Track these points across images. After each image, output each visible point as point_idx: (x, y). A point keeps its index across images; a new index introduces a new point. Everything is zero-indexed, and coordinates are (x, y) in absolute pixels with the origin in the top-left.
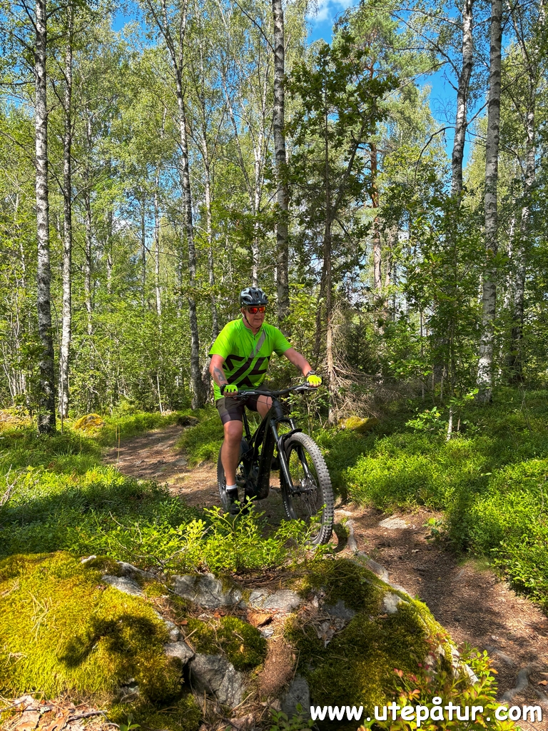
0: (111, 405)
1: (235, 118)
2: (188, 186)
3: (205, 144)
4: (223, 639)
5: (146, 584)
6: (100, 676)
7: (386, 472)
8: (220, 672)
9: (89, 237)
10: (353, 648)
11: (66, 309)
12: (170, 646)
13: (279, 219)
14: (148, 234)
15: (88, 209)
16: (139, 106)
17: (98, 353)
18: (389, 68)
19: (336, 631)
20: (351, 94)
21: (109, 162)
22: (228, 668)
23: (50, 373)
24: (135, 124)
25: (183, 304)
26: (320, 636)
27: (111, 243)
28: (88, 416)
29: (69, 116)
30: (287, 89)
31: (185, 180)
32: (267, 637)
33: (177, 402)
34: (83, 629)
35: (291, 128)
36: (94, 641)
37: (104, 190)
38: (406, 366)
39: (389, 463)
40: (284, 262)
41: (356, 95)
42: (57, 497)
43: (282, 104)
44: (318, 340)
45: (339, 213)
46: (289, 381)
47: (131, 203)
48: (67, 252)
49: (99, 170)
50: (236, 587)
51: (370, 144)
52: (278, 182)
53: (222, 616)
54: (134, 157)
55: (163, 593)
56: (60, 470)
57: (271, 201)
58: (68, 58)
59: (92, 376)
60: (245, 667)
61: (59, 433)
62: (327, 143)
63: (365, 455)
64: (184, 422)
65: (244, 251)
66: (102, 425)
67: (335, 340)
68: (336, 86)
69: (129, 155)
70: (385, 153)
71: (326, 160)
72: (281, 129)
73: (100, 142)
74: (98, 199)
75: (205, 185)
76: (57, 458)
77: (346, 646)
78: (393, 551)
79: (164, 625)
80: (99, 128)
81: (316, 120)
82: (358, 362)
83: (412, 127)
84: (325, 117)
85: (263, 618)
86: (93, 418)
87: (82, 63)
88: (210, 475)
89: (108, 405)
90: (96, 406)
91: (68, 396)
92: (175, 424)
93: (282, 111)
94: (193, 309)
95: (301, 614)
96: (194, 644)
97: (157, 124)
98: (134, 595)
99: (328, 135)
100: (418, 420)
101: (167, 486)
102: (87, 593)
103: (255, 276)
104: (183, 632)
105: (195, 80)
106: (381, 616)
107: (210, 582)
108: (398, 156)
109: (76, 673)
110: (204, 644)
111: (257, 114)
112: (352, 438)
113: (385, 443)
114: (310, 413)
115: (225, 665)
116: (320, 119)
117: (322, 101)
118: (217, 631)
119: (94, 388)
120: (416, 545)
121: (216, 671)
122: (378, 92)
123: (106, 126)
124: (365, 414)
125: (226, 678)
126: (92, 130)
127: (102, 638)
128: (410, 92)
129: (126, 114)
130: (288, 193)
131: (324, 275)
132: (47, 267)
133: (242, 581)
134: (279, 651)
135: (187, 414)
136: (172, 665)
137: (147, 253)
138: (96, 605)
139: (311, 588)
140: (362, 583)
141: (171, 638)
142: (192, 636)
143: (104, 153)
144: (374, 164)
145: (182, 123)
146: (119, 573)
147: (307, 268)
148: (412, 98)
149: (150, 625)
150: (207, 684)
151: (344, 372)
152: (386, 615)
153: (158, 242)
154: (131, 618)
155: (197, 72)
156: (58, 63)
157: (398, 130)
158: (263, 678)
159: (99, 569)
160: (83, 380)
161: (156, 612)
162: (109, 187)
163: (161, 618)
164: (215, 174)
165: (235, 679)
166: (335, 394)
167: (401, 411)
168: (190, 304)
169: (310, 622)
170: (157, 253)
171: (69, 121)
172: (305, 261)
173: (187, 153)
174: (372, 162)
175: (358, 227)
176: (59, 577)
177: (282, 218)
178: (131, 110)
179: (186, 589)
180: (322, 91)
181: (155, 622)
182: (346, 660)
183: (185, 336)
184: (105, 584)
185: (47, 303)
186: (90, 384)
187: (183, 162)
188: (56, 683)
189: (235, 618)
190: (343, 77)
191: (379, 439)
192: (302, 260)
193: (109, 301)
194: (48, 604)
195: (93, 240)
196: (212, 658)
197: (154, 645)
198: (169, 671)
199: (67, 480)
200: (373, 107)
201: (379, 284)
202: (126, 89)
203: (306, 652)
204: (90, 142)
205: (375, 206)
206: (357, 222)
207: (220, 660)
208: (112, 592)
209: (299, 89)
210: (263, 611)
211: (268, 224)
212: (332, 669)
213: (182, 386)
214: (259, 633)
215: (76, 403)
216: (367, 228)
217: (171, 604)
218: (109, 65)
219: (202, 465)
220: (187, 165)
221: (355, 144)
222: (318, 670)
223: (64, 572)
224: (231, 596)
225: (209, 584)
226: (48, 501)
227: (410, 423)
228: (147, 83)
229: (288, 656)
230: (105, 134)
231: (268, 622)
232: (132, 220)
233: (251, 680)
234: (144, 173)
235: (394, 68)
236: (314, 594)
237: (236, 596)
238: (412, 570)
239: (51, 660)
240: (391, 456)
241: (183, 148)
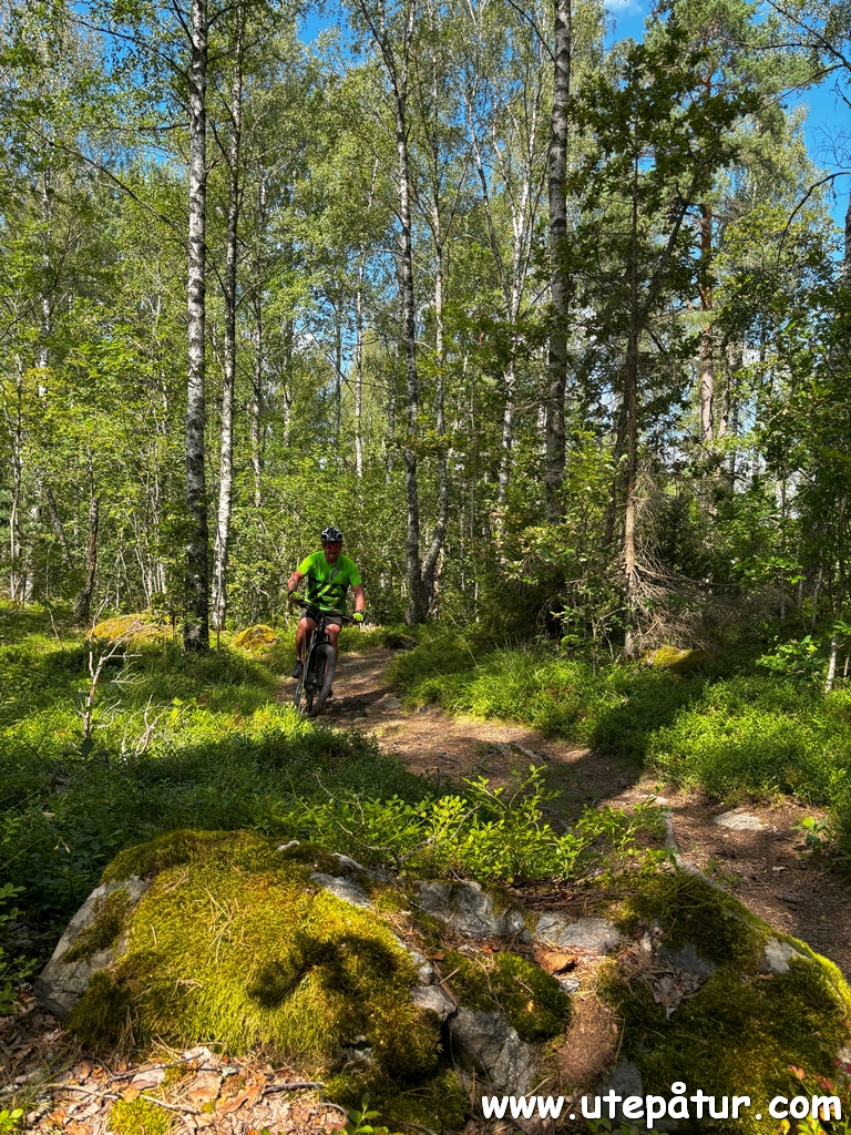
0: (287, 613)
1: (485, 169)
2: (410, 279)
3: (436, 213)
4: (499, 988)
5: (376, 891)
6: (312, 1027)
7: (724, 738)
8: (497, 1040)
9: (260, 361)
10: (715, 1025)
11: (225, 468)
12: (420, 991)
13: (554, 328)
14: (346, 355)
15: (258, 317)
16: (337, 158)
17: (269, 535)
18: (739, 80)
19: (685, 994)
20: (679, 123)
21: (288, 246)
22: (508, 1035)
23: (203, 561)
24: (330, 186)
25: (395, 464)
26: (658, 1000)
27: (290, 368)
28: (255, 629)
29: (236, 177)
30: (573, 119)
31: (406, 269)
32: (569, 992)
33: (382, 612)
34: (284, 951)
35: (577, 184)
36: (302, 970)
37: (282, 287)
38: (762, 567)
39: (729, 723)
40: (558, 397)
41: (686, 124)
42: (213, 746)
43: (564, 144)
44: (611, 521)
45: (651, 318)
46: (562, 586)
47: (321, 307)
48: (227, 381)
49: (275, 258)
50: (515, 907)
51: (701, 206)
52: (553, 269)
53: (494, 951)
54: (327, 239)
55: (401, 907)
56: (215, 707)
57: (535, 301)
58: (236, 87)
59: (260, 569)
60: (537, 1036)
61: (212, 653)
62: (635, 205)
63: (688, 710)
64: (394, 643)
65: (491, 381)
66: (275, 642)
67: (638, 522)
68: (655, 111)
69: (321, 234)
70: (725, 220)
71: (633, 233)
72: (561, 186)
73: (279, 216)
74: (273, 302)
75: (435, 278)
76: (211, 689)
77: (704, 1020)
78: (740, 865)
79: (409, 957)
80: (277, 195)
81: (619, 167)
82: (674, 560)
83: (773, 175)
84: (634, 162)
85: (562, 962)
86: (261, 631)
87: (255, 92)
88: (437, 725)
89: (282, 614)
90: (264, 614)
91: (226, 598)
92: (381, 646)
93: (564, 154)
94: (412, 470)
95: (622, 960)
96: (455, 991)
97: (366, 186)
98: (358, 906)
99: (638, 191)
100: (778, 655)
101: (374, 738)
102: (290, 897)
103: (508, 418)
104: (438, 972)
105: (425, 111)
106: (762, 976)
107: (474, 897)
108: (749, 225)
109: (275, 1019)
110: (469, 991)
111: (518, 163)
112: (665, 680)
113: (718, 691)
114: (595, 638)
115: (505, 1030)
116: (625, 166)
117: (629, 136)
118: (491, 974)
119: (263, 587)
120: (779, 859)
121: (491, 1038)
122: (723, 118)
123: (286, 191)
124: (686, 645)
125: (505, 1051)
126: (267, 195)
127: (315, 967)
128: (772, 118)
129: (316, 171)
130: (568, 288)
131: (623, 417)
132: (202, 402)
133: (521, 898)
134: (590, 1017)
135: (398, 630)
136: (425, 1022)
137: (342, 383)
138: (305, 917)
139: (638, 919)
140: (726, 919)
141: (421, 978)
142: (450, 979)
143: (283, 231)
144: (707, 238)
145: (403, 181)
146: (336, 870)
147: (592, 407)
148: (776, 128)
149: (389, 956)
150: (476, 1057)
151: (652, 574)
152: (771, 975)
153: (360, 367)
154: (360, 941)
155: (427, 100)
156: (221, 95)
157: (748, 181)
158: (565, 1057)
159: (305, 862)
160: (247, 574)
161: (395, 937)
162: (289, 283)
163: (404, 946)
164: (450, 261)
165: (519, 1054)
166: (638, 610)
167: (745, 640)
168: (408, 463)
169: (639, 975)
170: (358, 385)
171: (236, 184)
172: (593, 395)
173: (410, 227)
174: (703, 236)
175: (680, 342)
176: (247, 869)
177: (558, 325)
178: (325, 165)
179: (437, 904)
180: (629, 120)
181: (396, 951)
182: (705, 1042)
183: (396, 512)
184: (316, 886)
185: (200, 457)
186: (257, 580)
187: (403, 242)
188: (245, 1029)
189: (517, 956)
190: (666, 96)
191: (711, 685)
192: (588, 394)
193: (287, 457)
194: (232, 908)
195: (264, 364)
196: (485, 1017)
197: (396, 988)
198: (421, 1031)
199: (227, 723)
200: (715, 141)
201: (709, 434)
202: (319, 131)
203: (636, 1023)
204: (264, 215)
205: (705, 308)
206: (678, 332)
207: (496, 1021)
208: (326, 900)
209: (593, 118)
210: (559, 949)
211: (535, 337)
212: (681, 1055)
213: (390, 588)
214: (557, 984)
215: (237, 608)
216: (696, 343)
217: (415, 925)
218: (293, 96)
219: (423, 711)
220: (409, 246)
221: (681, 205)
222: (656, 1055)
223: (254, 862)
224: (507, 922)
225: (472, 898)
226: (203, 751)
227: (764, 660)
228: (351, 121)
229: (606, 1026)
230: (286, 203)
231: (570, 968)
232: (322, 333)
233: (544, 1057)
234: (341, 260)
235: (747, 80)
236: (644, 928)
237: (515, 921)
238: (775, 901)
239: (239, 997)
240: (731, 713)
241: (404, 221)
